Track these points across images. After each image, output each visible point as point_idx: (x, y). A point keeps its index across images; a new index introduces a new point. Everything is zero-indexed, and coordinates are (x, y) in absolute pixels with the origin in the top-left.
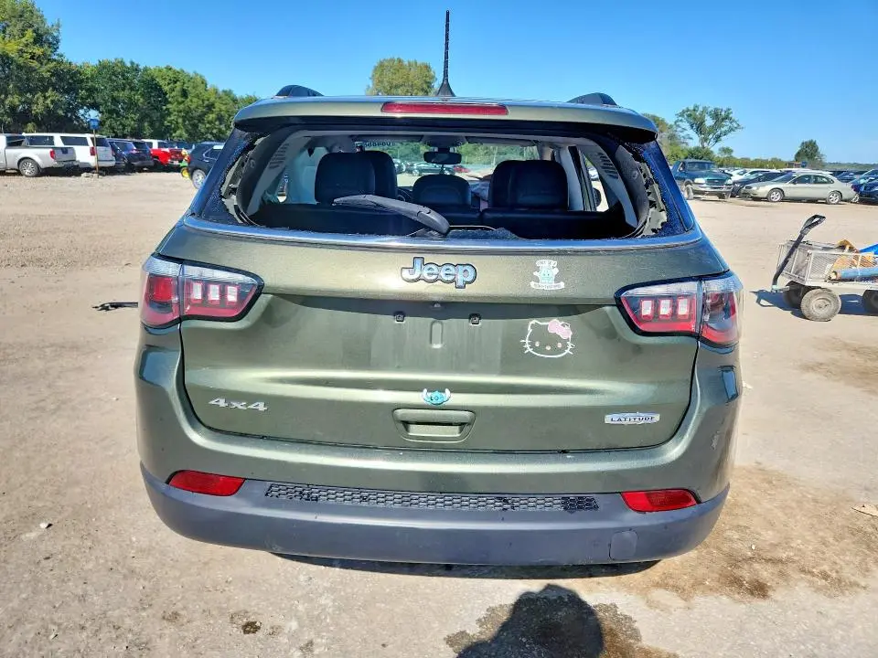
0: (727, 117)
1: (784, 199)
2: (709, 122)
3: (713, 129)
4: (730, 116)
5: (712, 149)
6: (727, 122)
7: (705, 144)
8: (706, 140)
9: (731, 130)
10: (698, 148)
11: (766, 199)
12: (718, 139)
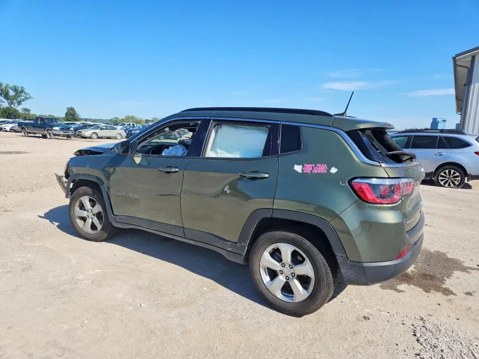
0: (22, 91)
1: (99, 138)
2: (12, 93)
3: (15, 97)
4: (24, 91)
5: (17, 109)
6: (23, 94)
7: (12, 106)
8: (12, 103)
9: (27, 98)
10: (8, 108)
11: (90, 138)
12: (19, 103)
